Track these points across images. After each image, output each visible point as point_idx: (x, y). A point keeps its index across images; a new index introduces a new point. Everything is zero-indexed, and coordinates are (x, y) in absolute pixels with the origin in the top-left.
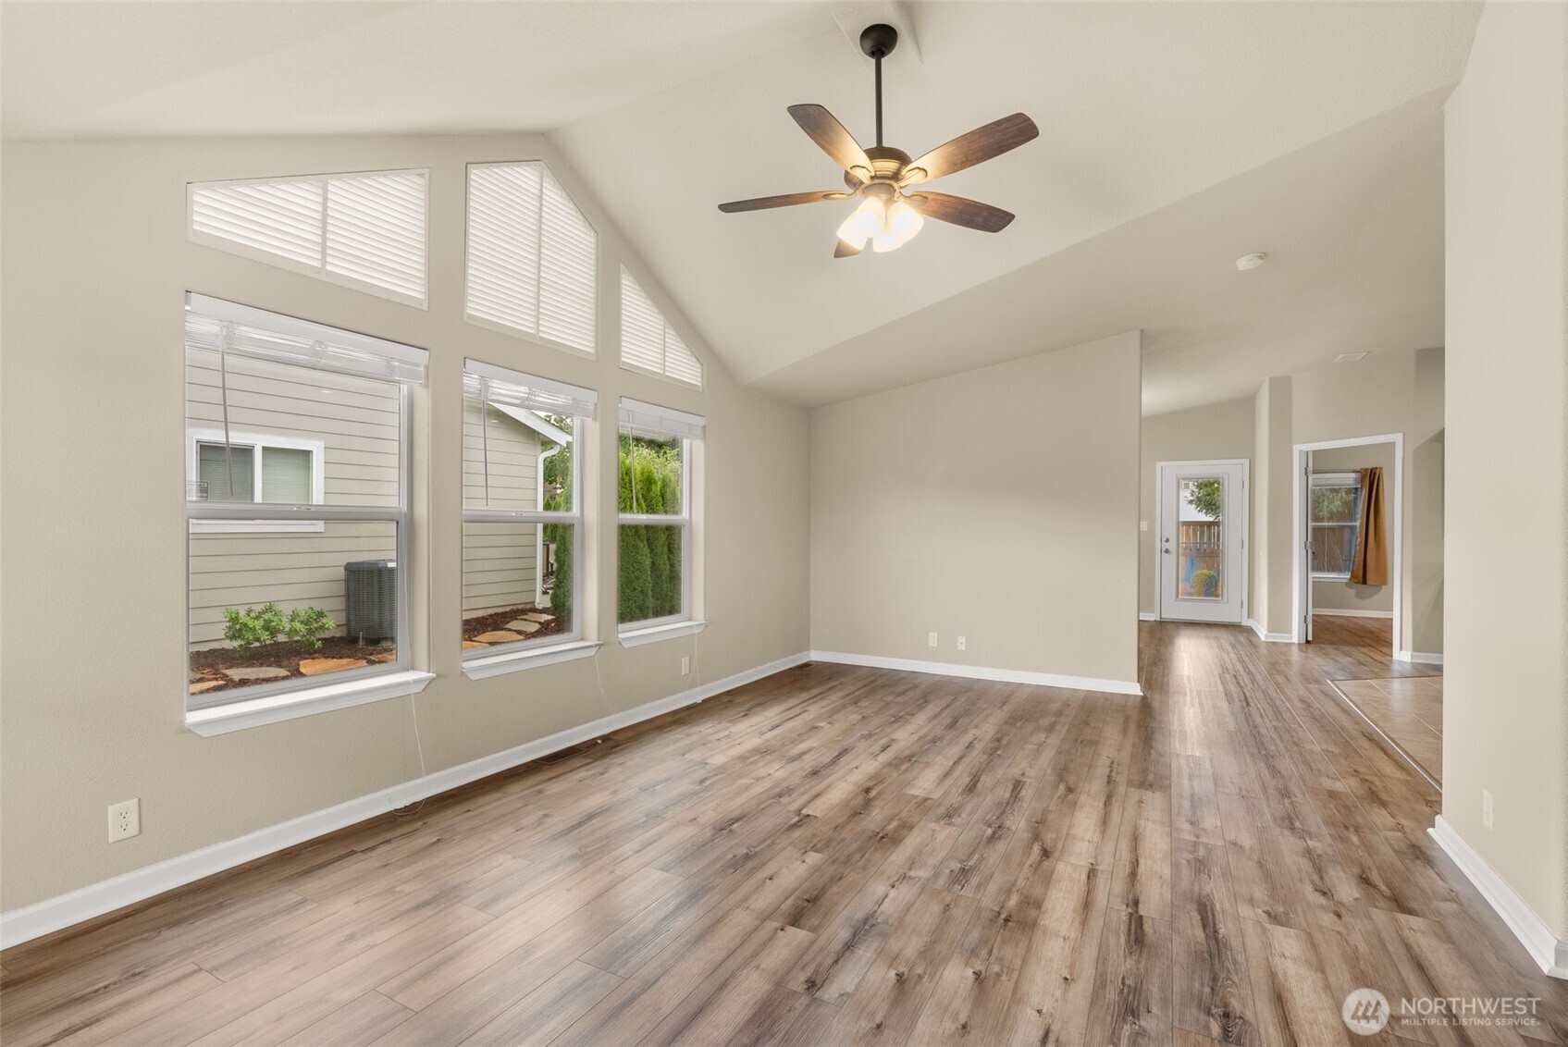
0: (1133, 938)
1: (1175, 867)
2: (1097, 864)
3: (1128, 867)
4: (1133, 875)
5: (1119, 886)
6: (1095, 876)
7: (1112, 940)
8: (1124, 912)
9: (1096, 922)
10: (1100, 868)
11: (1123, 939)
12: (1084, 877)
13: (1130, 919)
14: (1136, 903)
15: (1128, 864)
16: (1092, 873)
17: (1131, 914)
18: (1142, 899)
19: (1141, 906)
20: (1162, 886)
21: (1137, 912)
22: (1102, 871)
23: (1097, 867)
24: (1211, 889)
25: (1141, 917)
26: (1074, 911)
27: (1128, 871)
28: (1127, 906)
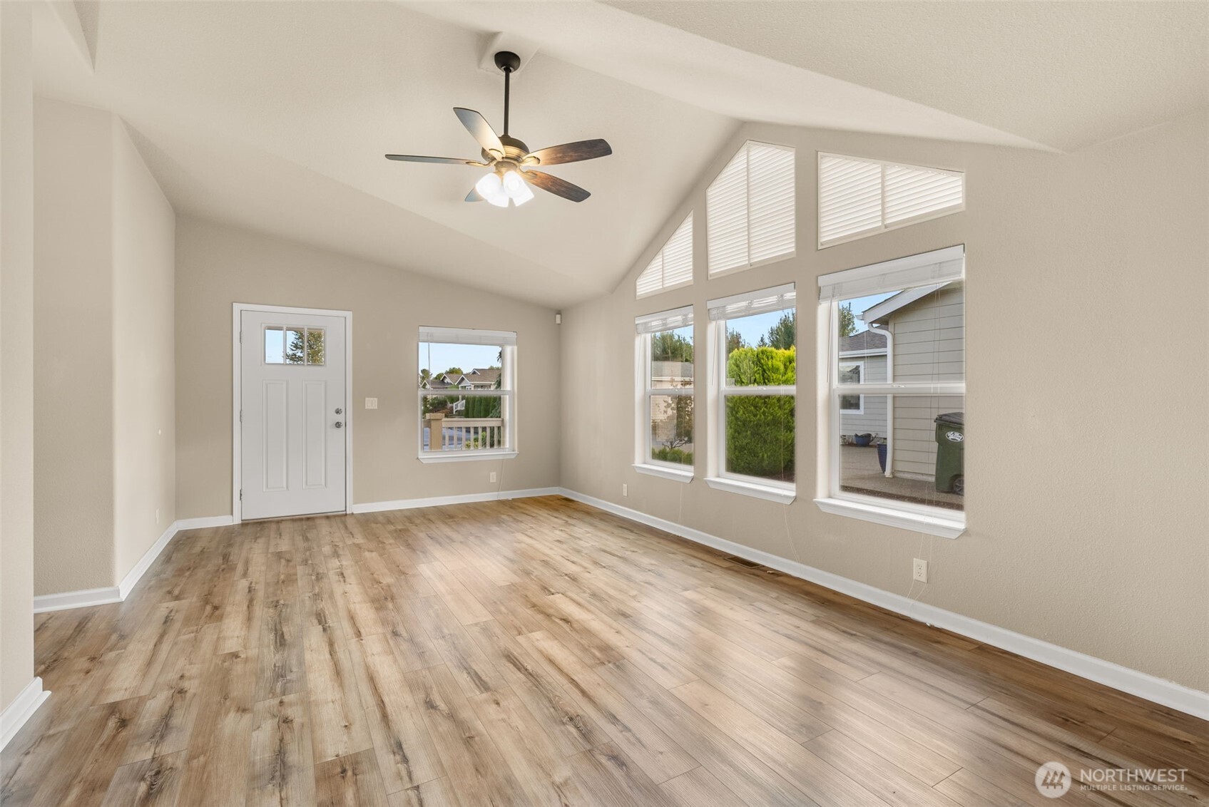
0: (322, 615)
1: (301, 663)
2: (358, 641)
3: (337, 648)
4: (331, 644)
5: (338, 634)
6: (355, 633)
7: (332, 610)
8: (330, 623)
9: (343, 613)
10: (355, 639)
11: (327, 612)
12: (362, 631)
13: (326, 621)
14: (324, 630)
15: (337, 650)
16: (359, 634)
17: (326, 623)
18: (322, 633)
19: (322, 630)
20: (310, 645)
21: (323, 626)
22: (352, 638)
23: (357, 639)
24: (275, 656)
25: (320, 624)
26: (357, 614)
27: (336, 646)
28: (329, 627)
